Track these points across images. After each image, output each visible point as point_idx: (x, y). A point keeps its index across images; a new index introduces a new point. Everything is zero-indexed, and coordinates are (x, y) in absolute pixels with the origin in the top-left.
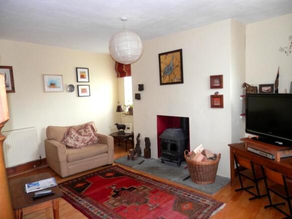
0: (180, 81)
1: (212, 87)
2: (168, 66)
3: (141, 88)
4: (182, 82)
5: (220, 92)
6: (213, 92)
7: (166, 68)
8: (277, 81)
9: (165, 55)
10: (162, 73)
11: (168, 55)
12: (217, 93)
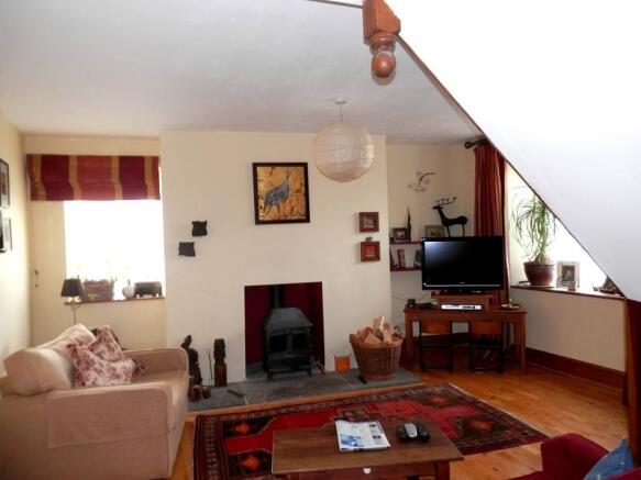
0: (304, 218)
1: (363, 230)
2: (277, 188)
3: (200, 229)
4: (307, 220)
5: (375, 237)
6: (363, 237)
7: (271, 192)
8: (409, 224)
9: (269, 168)
10: (261, 203)
11: (277, 168)
12: (370, 238)
